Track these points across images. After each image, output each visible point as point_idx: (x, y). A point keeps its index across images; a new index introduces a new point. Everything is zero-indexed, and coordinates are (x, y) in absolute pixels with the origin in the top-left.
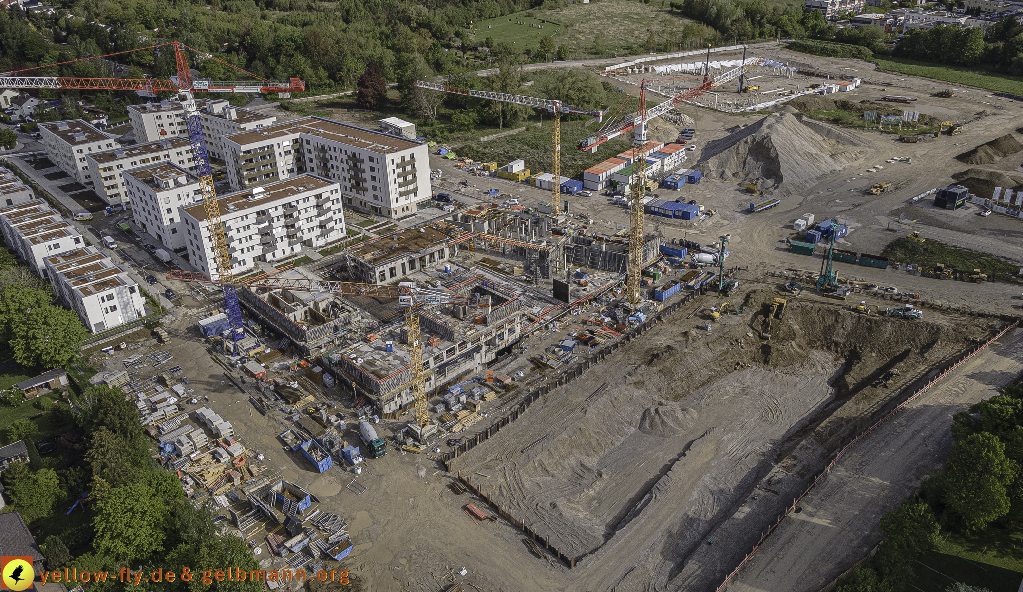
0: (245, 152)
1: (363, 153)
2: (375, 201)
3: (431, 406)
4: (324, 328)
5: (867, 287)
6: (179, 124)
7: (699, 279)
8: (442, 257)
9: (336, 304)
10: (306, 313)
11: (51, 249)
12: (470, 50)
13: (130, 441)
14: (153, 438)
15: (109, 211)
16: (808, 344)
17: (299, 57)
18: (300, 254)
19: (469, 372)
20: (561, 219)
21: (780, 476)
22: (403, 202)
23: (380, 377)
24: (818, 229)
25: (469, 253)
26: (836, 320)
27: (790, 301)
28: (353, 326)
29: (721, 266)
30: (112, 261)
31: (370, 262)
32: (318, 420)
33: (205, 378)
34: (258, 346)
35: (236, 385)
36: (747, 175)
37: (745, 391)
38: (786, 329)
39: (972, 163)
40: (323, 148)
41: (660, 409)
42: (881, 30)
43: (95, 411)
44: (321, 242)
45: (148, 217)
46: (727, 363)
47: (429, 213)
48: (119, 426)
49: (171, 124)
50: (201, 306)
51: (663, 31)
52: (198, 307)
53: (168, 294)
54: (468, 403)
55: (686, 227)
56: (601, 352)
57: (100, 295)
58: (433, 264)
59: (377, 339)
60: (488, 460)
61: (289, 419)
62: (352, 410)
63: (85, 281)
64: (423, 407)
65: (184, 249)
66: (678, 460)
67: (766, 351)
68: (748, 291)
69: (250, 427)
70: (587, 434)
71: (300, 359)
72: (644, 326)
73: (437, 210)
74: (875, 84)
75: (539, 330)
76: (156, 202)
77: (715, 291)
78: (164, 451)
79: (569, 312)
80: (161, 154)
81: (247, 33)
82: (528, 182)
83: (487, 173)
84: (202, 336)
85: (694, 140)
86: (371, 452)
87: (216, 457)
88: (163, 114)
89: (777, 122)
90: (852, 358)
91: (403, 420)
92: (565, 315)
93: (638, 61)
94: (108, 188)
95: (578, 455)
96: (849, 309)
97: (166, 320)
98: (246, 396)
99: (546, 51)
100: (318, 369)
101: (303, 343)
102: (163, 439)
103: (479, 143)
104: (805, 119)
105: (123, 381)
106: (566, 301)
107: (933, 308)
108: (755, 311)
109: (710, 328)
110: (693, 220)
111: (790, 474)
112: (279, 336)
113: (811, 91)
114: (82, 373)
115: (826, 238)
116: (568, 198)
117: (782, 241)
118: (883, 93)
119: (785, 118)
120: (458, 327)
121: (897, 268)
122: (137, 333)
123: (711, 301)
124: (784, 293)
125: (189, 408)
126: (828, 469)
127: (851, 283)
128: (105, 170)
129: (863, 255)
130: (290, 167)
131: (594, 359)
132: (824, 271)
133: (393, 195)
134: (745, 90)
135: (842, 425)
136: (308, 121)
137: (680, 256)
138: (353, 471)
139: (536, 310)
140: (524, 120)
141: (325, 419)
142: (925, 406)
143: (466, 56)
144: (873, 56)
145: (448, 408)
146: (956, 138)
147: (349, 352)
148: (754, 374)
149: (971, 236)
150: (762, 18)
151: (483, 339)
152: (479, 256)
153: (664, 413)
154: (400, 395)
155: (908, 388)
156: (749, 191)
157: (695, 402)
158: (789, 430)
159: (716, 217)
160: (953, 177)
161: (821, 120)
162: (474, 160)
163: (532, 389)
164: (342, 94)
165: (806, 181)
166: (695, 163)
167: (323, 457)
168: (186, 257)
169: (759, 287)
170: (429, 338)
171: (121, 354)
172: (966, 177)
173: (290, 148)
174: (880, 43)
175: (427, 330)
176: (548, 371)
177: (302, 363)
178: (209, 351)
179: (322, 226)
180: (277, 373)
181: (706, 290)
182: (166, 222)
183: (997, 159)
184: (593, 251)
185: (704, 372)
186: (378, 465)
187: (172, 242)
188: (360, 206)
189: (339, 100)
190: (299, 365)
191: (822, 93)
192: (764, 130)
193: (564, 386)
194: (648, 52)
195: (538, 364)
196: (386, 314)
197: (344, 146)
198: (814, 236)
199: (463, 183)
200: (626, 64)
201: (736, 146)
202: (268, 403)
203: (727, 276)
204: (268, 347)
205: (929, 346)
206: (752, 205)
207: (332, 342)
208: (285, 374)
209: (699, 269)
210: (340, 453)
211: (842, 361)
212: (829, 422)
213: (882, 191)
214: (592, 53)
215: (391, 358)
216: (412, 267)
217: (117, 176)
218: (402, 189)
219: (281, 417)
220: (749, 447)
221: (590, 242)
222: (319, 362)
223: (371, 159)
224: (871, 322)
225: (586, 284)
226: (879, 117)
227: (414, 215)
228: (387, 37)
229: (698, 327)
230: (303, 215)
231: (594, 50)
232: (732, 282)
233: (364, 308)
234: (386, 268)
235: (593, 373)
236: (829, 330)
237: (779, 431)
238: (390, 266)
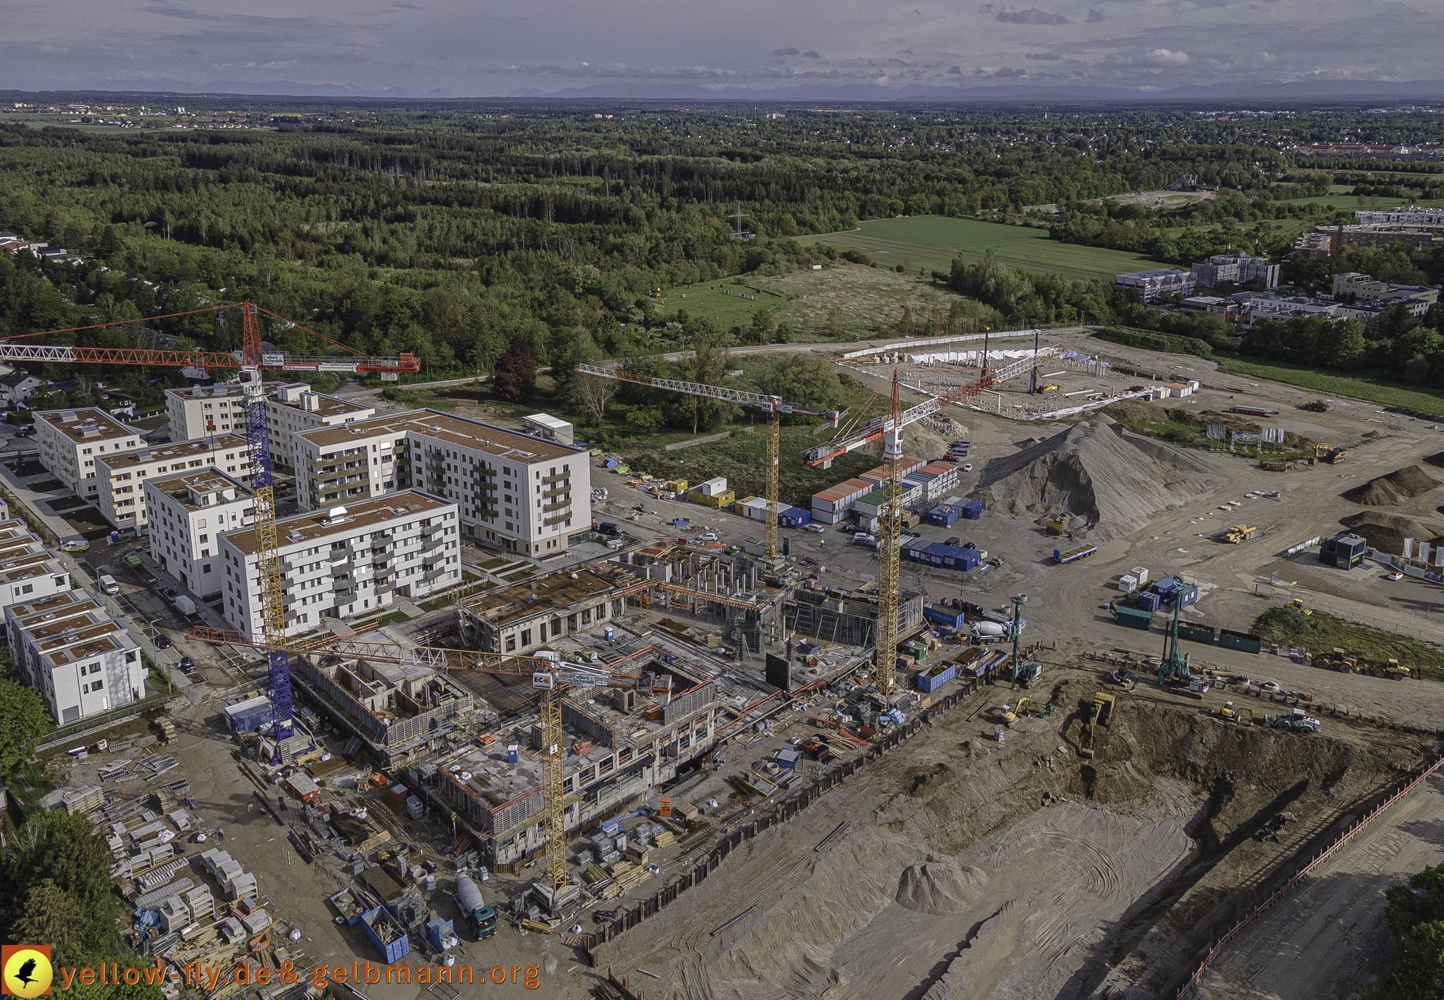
0: (324, 457)
1: (496, 462)
2: (508, 532)
3: (572, 854)
4: (416, 723)
5: (1234, 680)
6: (235, 415)
7: (983, 660)
8: (601, 616)
9: (437, 684)
10: (390, 697)
11: (18, 593)
12: (656, 325)
13: (88, 905)
14: (126, 900)
15: (115, 538)
16: (1151, 767)
17: (415, 327)
18: (390, 607)
19: (632, 799)
20: (779, 564)
21: (1121, 986)
22: (549, 533)
23: (495, 803)
24: (1155, 590)
25: (641, 611)
26: (1192, 731)
27: (1121, 699)
28: (460, 722)
29: (1015, 641)
30: (107, 612)
31: (493, 621)
32: (393, 873)
33: (224, 799)
34: (312, 748)
35: (271, 812)
36: (1047, 509)
37: (1058, 842)
38: (1117, 742)
39: (1366, 503)
40: (439, 453)
41: (930, 868)
42: (1221, 318)
43: (40, 851)
44: (424, 590)
45: (172, 548)
46: (1030, 795)
47: (586, 551)
48: (74, 877)
49: (224, 416)
50: (233, 684)
51: (923, 308)
52: (227, 686)
53: (185, 665)
54: (630, 850)
55: (962, 582)
56: (837, 771)
57: (80, 664)
58: (588, 626)
59: (494, 742)
60: (658, 947)
61: (348, 870)
62: (447, 858)
63: (61, 642)
64: (560, 854)
65: (219, 596)
66: (958, 954)
67: (1088, 776)
68: (1056, 681)
69: (284, 883)
70: (815, 906)
71: (374, 772)
72: (903, 732)
73: (598, 547)
74: (1219, 389)
75: (742, 732)
76: (187, 525)
77: (1008, 680)
78: (140, 923)
79: (790, 706)
80: (203, 457)
81: (348, 295)
82: (732, 509)
83: (673, 495)
84: (228, 732)
85: (969, 456)
86: (471, 929)
87: (223, 934)
88: (215, 402)
89: (1086, 435)
90: (1220, 792)
91: (525, 875)
92: (783, 709)
93: (889, 347)
94: (120, 504)
95: (801, 943)
96: (1209, 714)
97: (175, 706)
98: (284, 831)
99: (761, 330)
100: (399, 789)
101: (382, 746)
102: (141, 902)
103: (663, 453)
104: (1125, 432)
105: (93, 803)
106: (785, 687)
107: (1336, 717)
108: (1068, 713)
109: (1002, 738)
110: (972, 571)
111: (1137, 984)
112: (346, 734)
113: (1131, 395)
114: (31, 789)
115: (1168, 604)
116: (789, 533)
117: (1104, 608)
118: (1231, 401)
119: (1097, 430)
120: (619, 725)
121: (1275, 653)
122: (127, 725)
123: (1003, 696)
124: (1110, 686)
125: (192, 849)
126: (1197, 977)
127: (1209, 673)
128: (119, 478)
129: (1224, 632)
130: (388, 479)
131: (827, 783)
132: (1168, 653)
133: (535, 523)
134: (1040, 391)
135: (1212, 902)
136: (420, 415)
137: (954, 625)
138: (441, 962)
139: (740, 701)
140: (728, 423)
141: (404, 871)
142: (1339, 874)
143: (650, 333)
144: (1213, 352)
145: (597, 859)
146: (1338, 468)
147: (451, 761)
148: (1071, 813)
149: (1377, 609)
150: (1058, 296)
151: (658, 745)
152: (657, 616)
153: (934, 873)
154: (523, 834)
155: (1310, 843)
156: (1052, 532)
157: (983, 858)
158: (1130, 908)
159: (1005, 569)
160: (1342, 522)
161: (1148, 434)
162: (655, 476)
163: (731, 829)
164: (471, 380)
165: (1132, 521)
166: (972, 490)
167: (395, 937)
168: (220, 609)
169: (1073, 675)
170: (574, 741)
171: (97, 758)
172: (1360, 524)
173: (390, 452)
174: (1221, 337)
175: (572, 729)
176: (756, 800)
177: (377, 777)
178: (236, 756)
179: (426, 566)
180: (338, 793)
181: (994, 678)
182: (197, 555)
183: (1401, 499)
184: (824, 612)
185: (996, 808)
186: (482, 952)
187: (201, 585)
188: (484, 538)
189: (468, 388)
190: (371, 782)
191: (1146, 398)
192: (1069, 446)
193: (780, 825)
194: (903, 336)
195: (741, 788)
196: (513, 702)
197: (469, 451)
198: (1150, 601)
199: (638, 509)
200: (872, 351)
201: (1030, 466)
202: (318, 842)
203: (1024, 657)
204: (326, 751)
205: (1334, 777)
206: (1056, 553)
207: (426, 744)
208: (350, 795)
209: (982, 645)
210: (423, 931)
211: (1205, 796)
212: (1193, 896)
213: (1244, 538)
214: (825, 335)
215: (513, 773)
216: (556, 631)
217: (135, 488)
218: (549, 515)
219: (335, 866)
220: (1070, 934)
221: (821, 600)
222: (402, 776)
223: (507, 471)
224: (1244, 735)
225: (815, 662)
226: (1229, 434)
227: (564, 552)
228: (541, 305)
229: (983, 736)
230: (401, 549)
231: (827, 331)
232: (1032, 666)
233: (478, 693)
234: (517, 631)
235: (825, 804)
236: (1181, 745)
237: (1116, 911)
238: (523, 627)
